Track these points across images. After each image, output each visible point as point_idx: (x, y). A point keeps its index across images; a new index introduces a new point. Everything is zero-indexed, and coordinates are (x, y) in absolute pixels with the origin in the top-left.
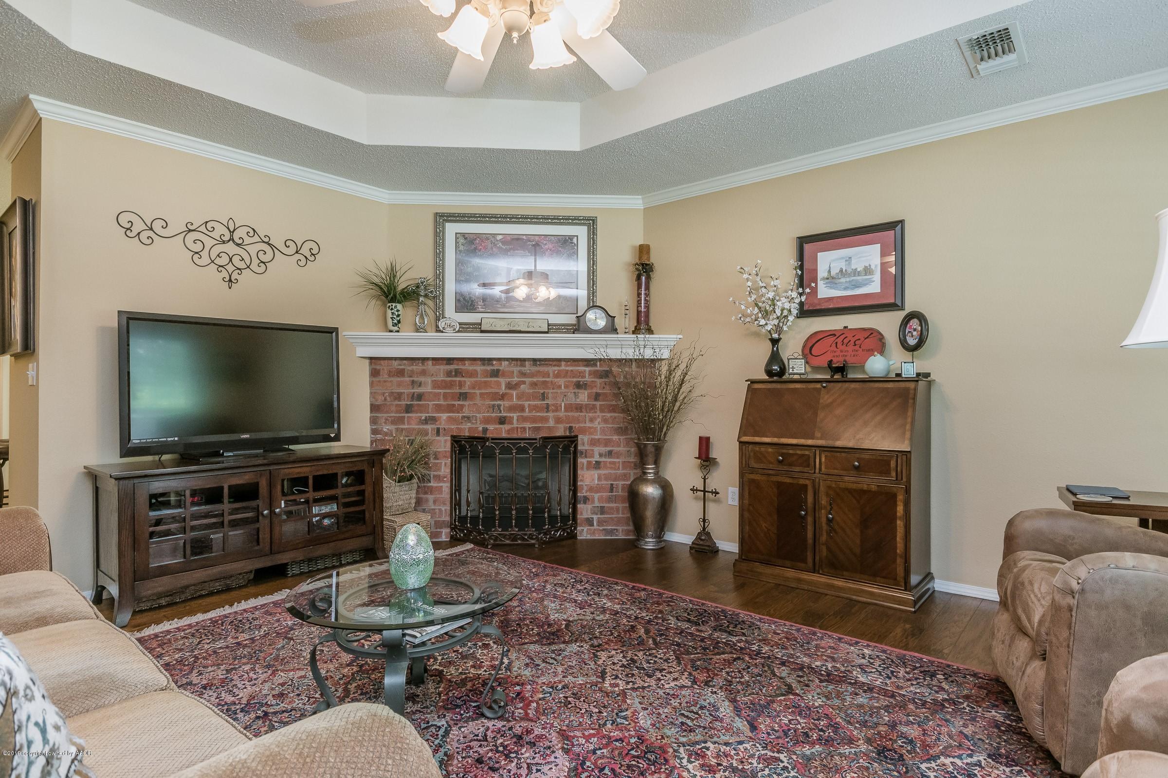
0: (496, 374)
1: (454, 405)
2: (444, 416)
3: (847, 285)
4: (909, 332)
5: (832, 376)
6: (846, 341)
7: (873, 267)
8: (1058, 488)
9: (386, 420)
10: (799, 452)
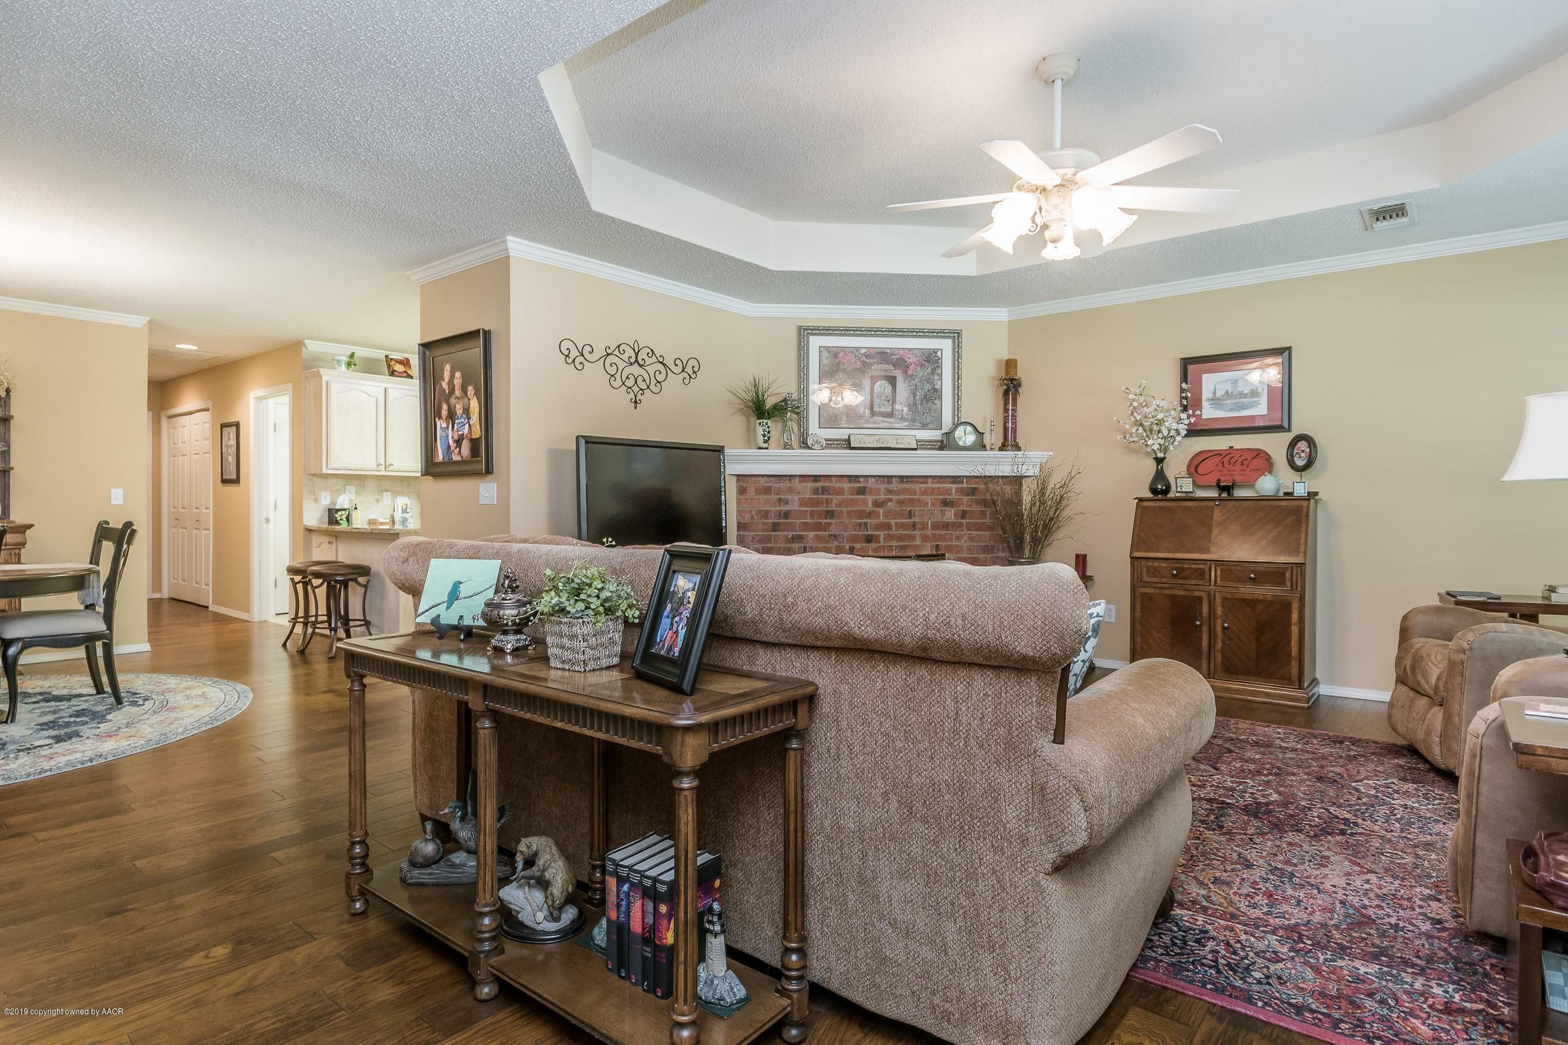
0: (862, 491)
1: (821, 523)
2: (811, 534)
3: (1233, 406)
4: (1297, 453)
5: (1220, 495)
6: (1233, 461)
7: (1260, 390)
8: (1439, 594)
9: (753, 538)
10: (1194, 566)
